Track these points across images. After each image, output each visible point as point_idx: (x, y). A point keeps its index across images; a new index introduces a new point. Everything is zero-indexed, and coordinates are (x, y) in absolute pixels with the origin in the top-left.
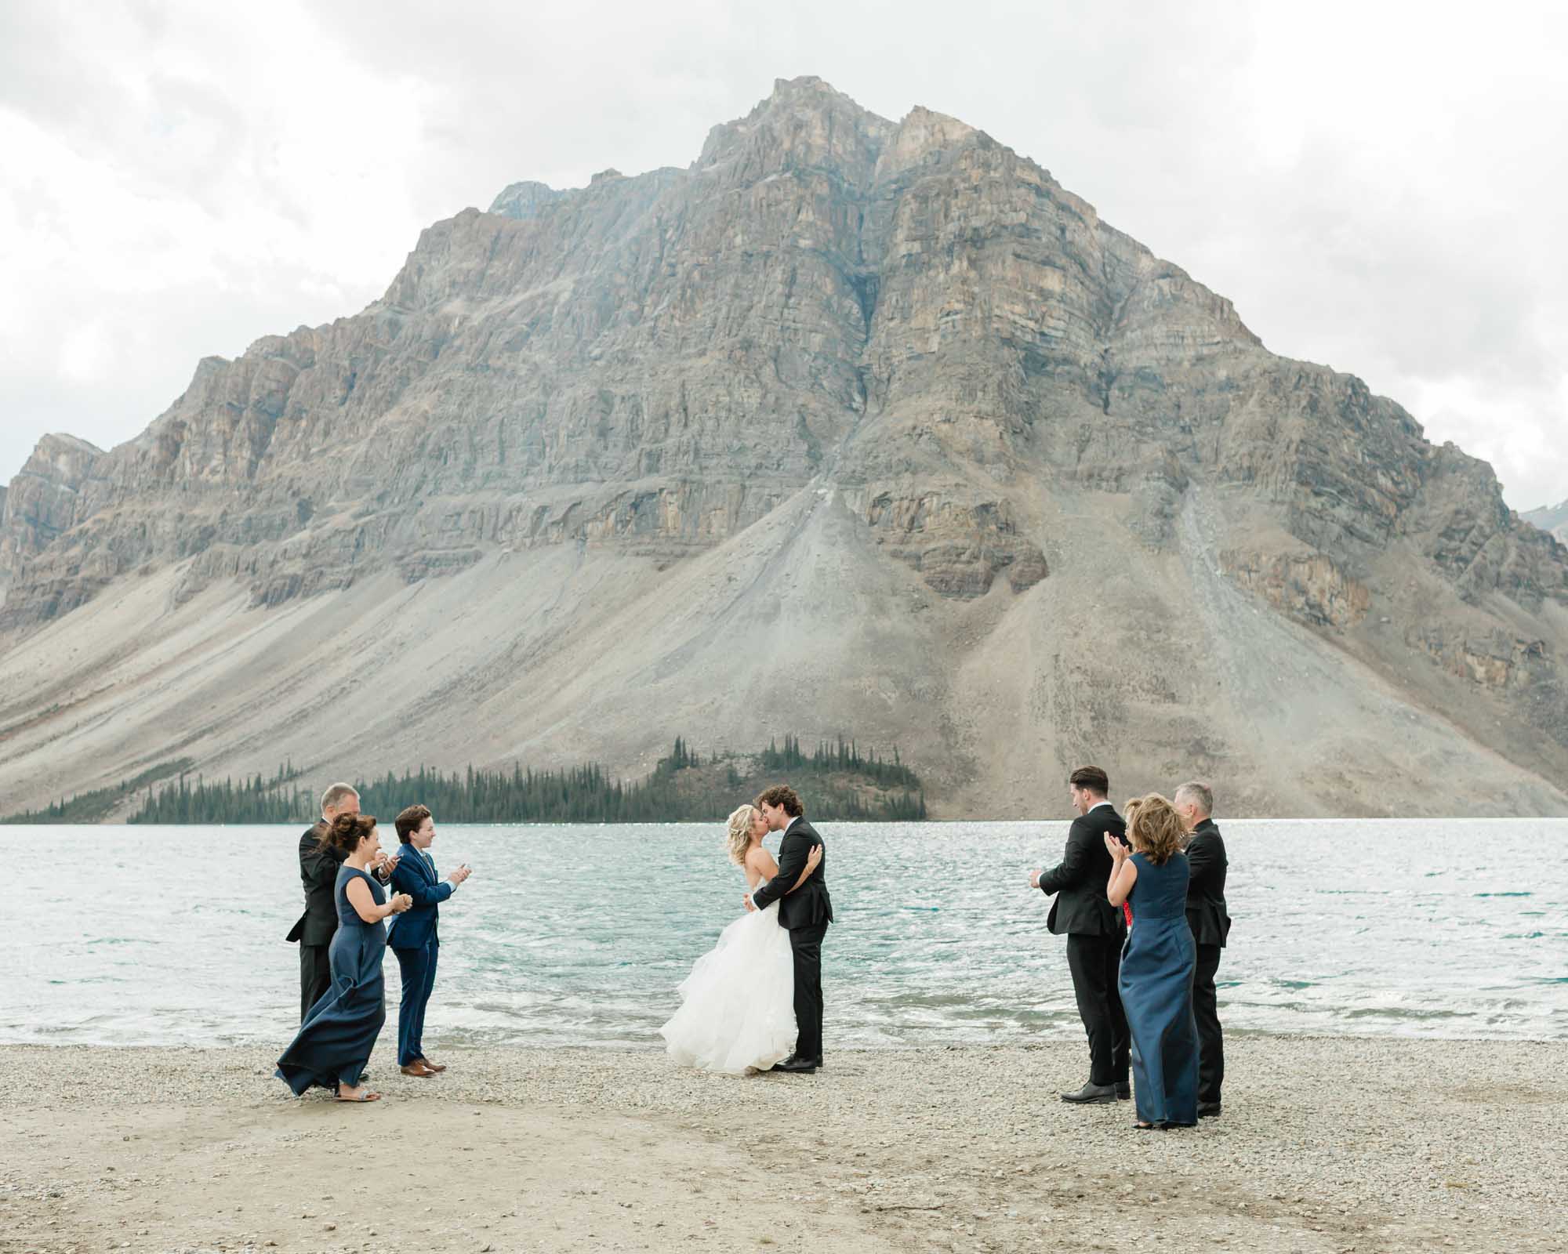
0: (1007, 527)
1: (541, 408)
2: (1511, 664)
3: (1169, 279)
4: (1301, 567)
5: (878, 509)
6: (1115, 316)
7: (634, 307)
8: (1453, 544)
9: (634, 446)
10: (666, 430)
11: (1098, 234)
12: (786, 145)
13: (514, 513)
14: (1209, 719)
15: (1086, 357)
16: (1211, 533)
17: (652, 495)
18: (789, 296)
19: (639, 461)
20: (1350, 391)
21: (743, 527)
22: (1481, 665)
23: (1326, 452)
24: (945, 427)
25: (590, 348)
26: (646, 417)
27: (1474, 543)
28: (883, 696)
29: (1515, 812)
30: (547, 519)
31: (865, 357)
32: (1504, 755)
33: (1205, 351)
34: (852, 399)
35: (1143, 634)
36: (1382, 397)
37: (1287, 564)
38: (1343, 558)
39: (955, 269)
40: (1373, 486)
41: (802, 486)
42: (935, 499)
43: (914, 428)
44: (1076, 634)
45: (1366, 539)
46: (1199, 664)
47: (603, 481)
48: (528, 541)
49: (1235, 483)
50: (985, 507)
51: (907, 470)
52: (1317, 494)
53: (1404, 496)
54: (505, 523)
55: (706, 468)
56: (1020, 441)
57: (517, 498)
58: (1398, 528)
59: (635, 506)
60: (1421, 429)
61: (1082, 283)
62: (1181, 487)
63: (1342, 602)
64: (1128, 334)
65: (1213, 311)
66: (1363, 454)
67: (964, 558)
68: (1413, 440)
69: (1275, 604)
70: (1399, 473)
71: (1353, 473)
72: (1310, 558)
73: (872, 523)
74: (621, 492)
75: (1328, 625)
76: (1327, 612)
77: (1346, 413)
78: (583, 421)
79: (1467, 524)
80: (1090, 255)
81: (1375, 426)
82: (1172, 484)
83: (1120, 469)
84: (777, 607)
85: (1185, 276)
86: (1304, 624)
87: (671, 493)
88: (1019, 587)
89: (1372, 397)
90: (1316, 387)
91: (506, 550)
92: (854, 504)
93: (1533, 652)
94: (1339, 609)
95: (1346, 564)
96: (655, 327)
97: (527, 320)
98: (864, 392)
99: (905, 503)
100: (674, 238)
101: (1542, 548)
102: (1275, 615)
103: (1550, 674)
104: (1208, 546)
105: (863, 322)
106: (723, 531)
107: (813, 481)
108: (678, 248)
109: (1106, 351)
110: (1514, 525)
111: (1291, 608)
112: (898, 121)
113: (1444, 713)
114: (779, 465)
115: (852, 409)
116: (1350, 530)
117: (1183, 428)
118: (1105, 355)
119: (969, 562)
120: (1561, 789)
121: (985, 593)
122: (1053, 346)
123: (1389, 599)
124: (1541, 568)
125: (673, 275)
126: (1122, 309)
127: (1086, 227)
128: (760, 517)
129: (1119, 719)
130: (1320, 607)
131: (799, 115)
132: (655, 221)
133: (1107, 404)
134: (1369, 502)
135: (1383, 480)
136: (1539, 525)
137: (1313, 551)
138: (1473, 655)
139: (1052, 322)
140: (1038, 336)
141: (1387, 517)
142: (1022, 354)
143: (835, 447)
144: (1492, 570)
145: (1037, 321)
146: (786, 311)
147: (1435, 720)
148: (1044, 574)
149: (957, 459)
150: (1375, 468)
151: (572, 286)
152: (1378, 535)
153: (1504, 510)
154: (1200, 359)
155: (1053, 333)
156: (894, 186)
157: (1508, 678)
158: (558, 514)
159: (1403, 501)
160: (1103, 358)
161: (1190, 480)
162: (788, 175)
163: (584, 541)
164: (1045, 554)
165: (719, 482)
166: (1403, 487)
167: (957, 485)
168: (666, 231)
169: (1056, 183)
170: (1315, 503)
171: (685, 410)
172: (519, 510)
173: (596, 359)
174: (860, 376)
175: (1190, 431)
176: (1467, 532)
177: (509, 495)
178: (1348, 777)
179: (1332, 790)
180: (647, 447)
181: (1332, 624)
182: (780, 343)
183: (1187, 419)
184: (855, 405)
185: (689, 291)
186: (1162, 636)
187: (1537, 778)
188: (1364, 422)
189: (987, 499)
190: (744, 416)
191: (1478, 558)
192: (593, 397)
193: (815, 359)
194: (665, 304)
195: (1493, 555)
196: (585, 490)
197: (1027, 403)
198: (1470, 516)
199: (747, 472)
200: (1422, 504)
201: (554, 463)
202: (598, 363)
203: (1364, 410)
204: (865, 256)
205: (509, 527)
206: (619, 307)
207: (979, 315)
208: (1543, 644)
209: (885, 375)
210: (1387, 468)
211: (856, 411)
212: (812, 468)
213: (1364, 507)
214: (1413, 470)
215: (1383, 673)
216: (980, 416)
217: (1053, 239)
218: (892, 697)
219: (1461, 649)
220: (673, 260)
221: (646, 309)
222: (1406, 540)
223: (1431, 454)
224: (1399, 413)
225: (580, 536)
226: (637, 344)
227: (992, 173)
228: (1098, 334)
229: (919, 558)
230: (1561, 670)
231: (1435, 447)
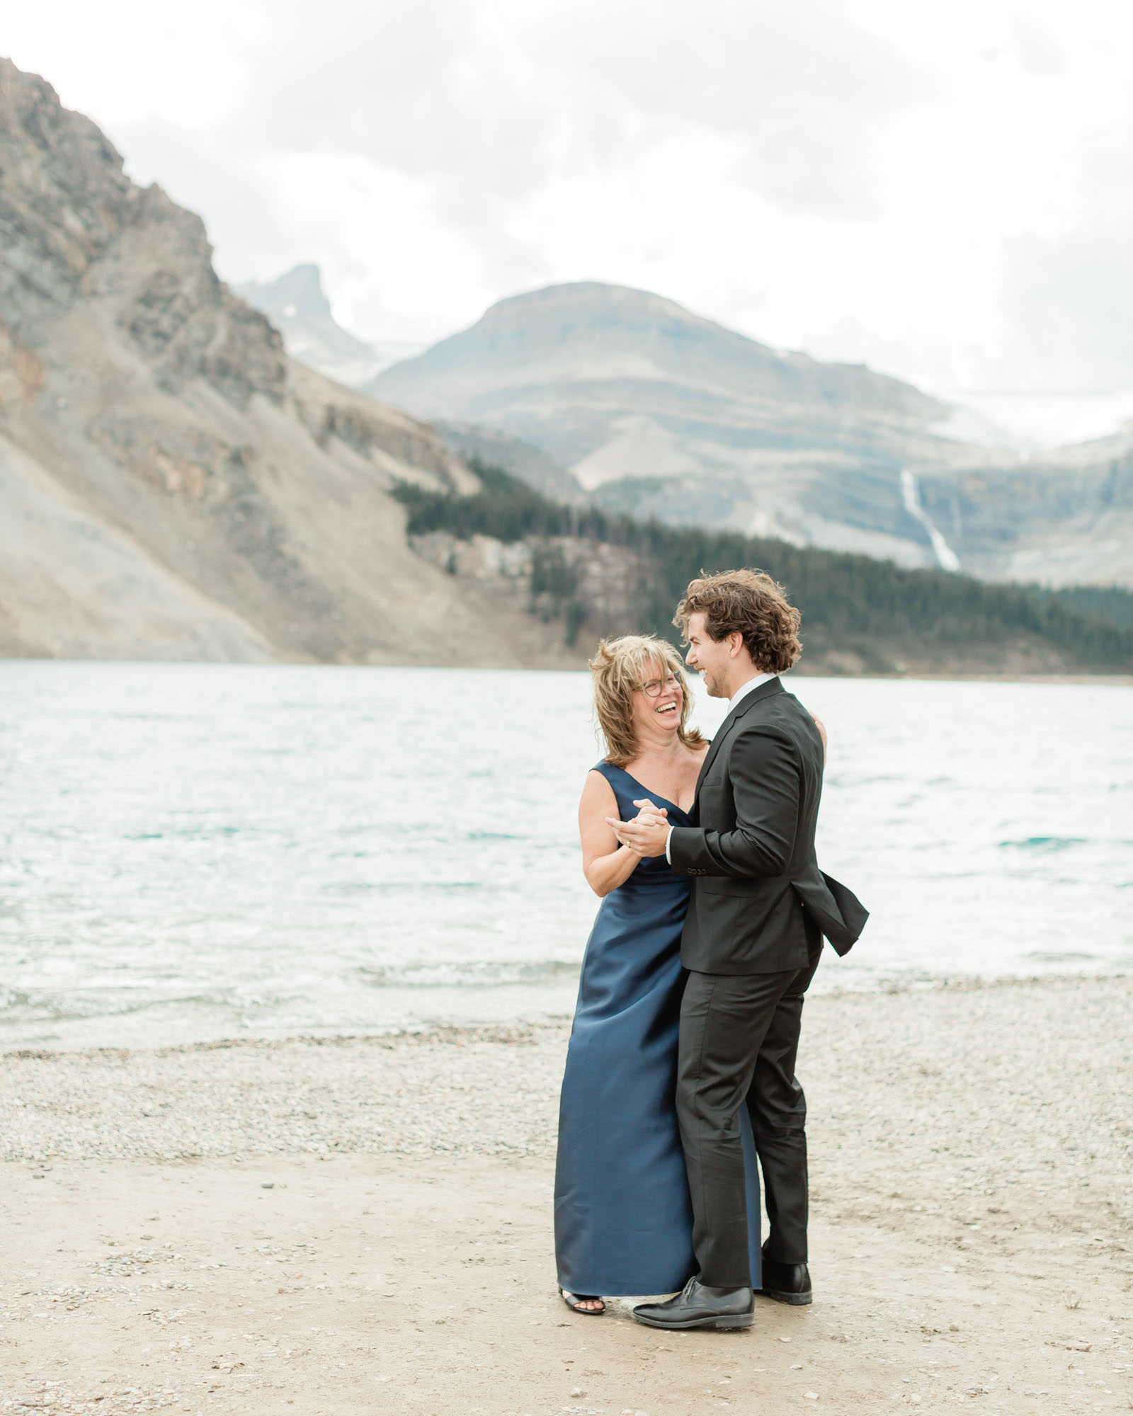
2: (209, 473)
8: (152, 314)
22: (175, 470)
27: (177, 317)
29: (204, 657)
36: (76, 113)
38: (15, 319)
40: (59, 226)
45: (44, 295)
53: (98, 245)
58: (85, 285)
60: (121, 160)
66: (49, 182)
68: (112, 172)
70: (93, 215)
71: (33, 206)
77: (30, 122)
79: (169, 291)
89: (65, 111)
93: (237, 459)
95: (18, 326)
101: (255, 331)
103: (253, 488)
110: (224, 299)
113: (127, 529)
116: (25, 281)
123: (69, 377)
124: (253, 355)
134: (53, 246)
138: (167, 458)
141: (74, 270)
144: (195, 354)
147: (115, 535)
150: (61, 203)
152: (62, 292)
153: (215, 280)
157: (206, 491)
159: (97, 250)
166: (95, 232)
176: (170, 300)
187: (231, 615)
188: (52, 138)
191: (180, 337)
195: (198, 334)
198: (174, 280)
200: (117, 257)
203: (54, 126)
208: (249, 450)
210: (79, 204)
213: (46, 252)
214: (110, 211)
215: (55, 471)
219: (154, 448)
222: (95, 303)
223: (132, 196)
224: (97, 135)
230: (266, 485)
231: (136, 187)
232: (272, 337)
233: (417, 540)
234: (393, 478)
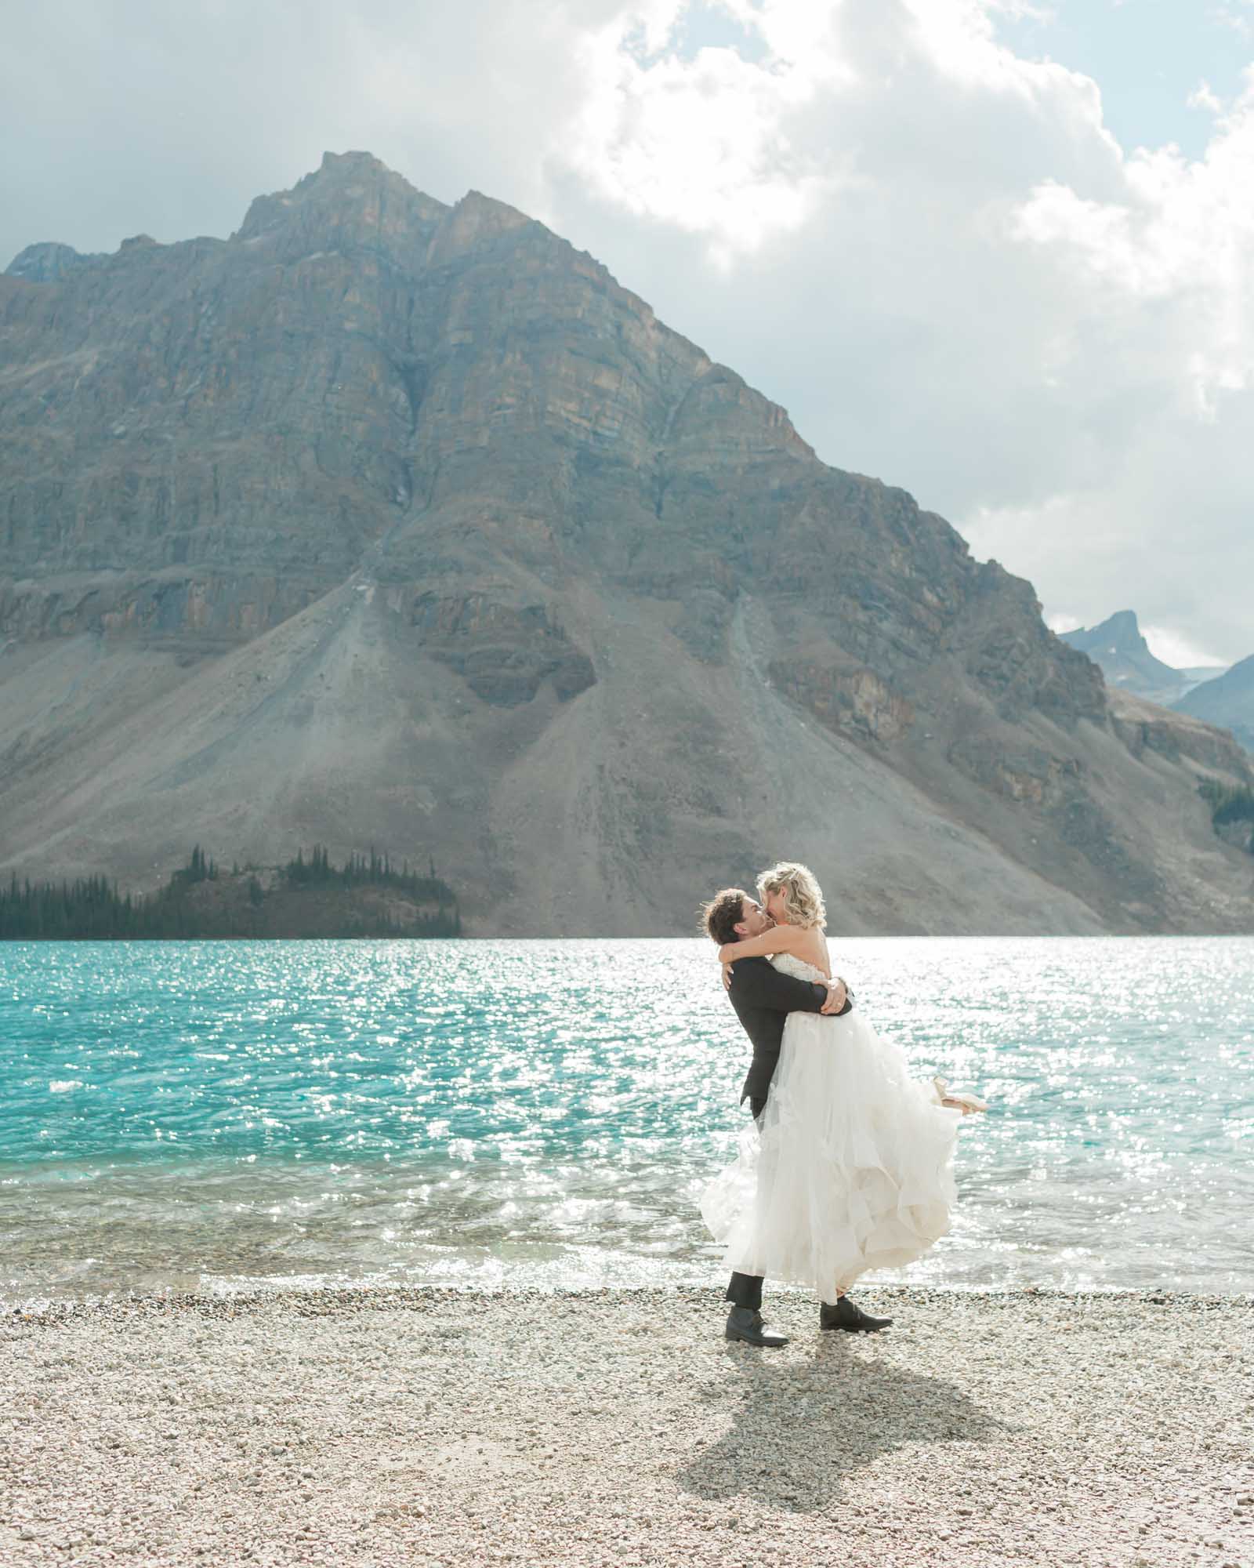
0: (557, 632)
1: (57, 486)
2: (1046, 783)
3: (724, 385)
4: (848, 681)
5: (420, 609)
6: (670, 418)
7: (162, 383)
8: (995, 662)
9: (160, 533)
10: (196, 517)
11: (654, 334)
12: (334, 221)
13: (22, 601)
14: (753, 833)
15: (637, 460)
16: (761, 643)
17: (178, 585)
18: (332, 381)
19: (164, 549)
20: (899, 505)
21: (277, 623)
22: (1017, 781)
23: (874, 566)
24: (494, 525)
25: (114, 424)
26: (173, 502)
27: (1014, 662)
28: (420, 806)
29: (1049, 930)
30: (59, 607)
31: (412, 448)
32: (1036, 871)
33: (759, 459)
34: (396, 492)
35: (689, 745)
36: (929, 513)
37: (835, 678)
38: (887, 672)
39: (508, 361)
40: (919, 601)
41: (341, 582)
42: (481, 600)
43: (461, 525)
44: (622, 745)
45: (911, 654)
46: (745, 776)
47: (123, 570)
48: (37, 632)
49: (785, 594)
50: (533, 610)
51: (451, 569)
52: (866, 608)
53: (948, 613)
54: (12, 611)
55: (238, 559)
56: (571, 542)
57: (25, 585)
58: (943, 645)
59: (158, 597)
61: (637, 384)
62: (733, 596)
63: (888, 718)
64: (683, 438)
65: (767, 420)
66: (911, 569)
67: (509, 662)
68: (960, 558)
69: (821, 716)
70: (945, 590)
71: (900, 588)
72: (858, 672)
73: (414, 623)
74: (144, 581)
75: (873, 740)
76: (873, 726)
77: (894, 527)
78: (103, 504)
79: (1006, 642)
80: (646, 355)
81: (923, 541)
82: (723, 593)
83: (671, 575)
84: (309, 709)
85: (740, 382)
86: (850, 738)
87: (198, 584)
88: (565, 694)
89: (922, 512)
90: (866, 501)
91: (12, 641)
92: (395, 604)
93: (1067, 770)
94: (884, 723)
95: (891, 680)
96: (186, 406)
97: (44, 392)
98: (409, 486)
99: (450, 603)
100: (210, 313)
101: (1078, 668)
102: (822, 728)
103: (1083, 792)
104: (757, 657)
105: (410, 413)
106: (255, 626)
107: (352, 577)
108: (214, 323)
109: (660, 454)
110: (1052, 645)
111: (838, 722)
112: (452, 204)
113: (982, 831)
114: (317, 559)
115: (395, 502)
116: (896, 644)
117: (735, 536)
118: (659, 458)
119: (514, 667)
120: (1091, 906)
121: (529, 700)
122: (606, 446)
123: (933, 715)
124: (1076, 688)
125: (207, 351)
126: (678, 413)
127: (643, 327)
128: (295, 612)
129: (662, 833)
130: (867, 723)
131: (348, 192)
132: (189, 294)
133: (659, 508)
134: (916, 617)
135: (930, 597)
136: (1075, 646)
137: (859, 664)
138: (1012, 772)
139: (606, 422)
140: (591, 436)
141: (933, 633)
142: (574, 453)
143: (378, 542)
144: (1030, 689)
145: (590, 420)
146: (329, 396)
147: (973, 836)
148: (592, 682)
149: (505, 560)
150: (922, 584)
151: (96, 358)
152: (924, 650)
153: (1043, 631)
154: (753, 467)
155: (607, 433)
156: (446, 273)
157: (1044, 797)
158: (72, 604)
159: (948, 617)
160: (656, 460)
161: (741, 590)
162: (334, 253)
163: (101, 634)
164: (593, 662)
165: (251, 574)
166: (948, 603)
167: (504, 587)
168: (201, 304)
169: (614, 280)
170: (862, 616)
171: (216, 496)
172: (28, 596)
173: (121, 437)
174: (405, 467)
175: (742, 541)
176: (1009, 650)
177: (17, 580)
178: (889, 894)
179: (874, 908)
180: (175, 534)
181: (877, 739)
182: (321, 430)
183: (740, 528)
184: (399, 499)
185: (224, 371)
186: (710, 748)
187: (1069, 897)
188: (911, 537)
189: (536, 602)
190: (281, 505)
191: (1017, 678)
192: (115, 478)
193: (359, 448)
194: (198, 383)
195: (1032, 674)
196: (105, 578)
197: (579, 504)
198: (1011, 634)
199: (282, 565)
200: (966, 621)
201: (69, 547)
202: (123, 442)
203: (913, 524)
204: (414, 343)
205: (16, 615)
206: (147, 384)
207: (531, 410)
208: (1078, 763)
209: (433, 470)
210: (933, 584)
211: (401, 505)
212: (351, 563)
213: (911, 622)
214: (958, 587)
215: (925, 789)
216: (531, 515)
217: (608, 336)
218: (429, 806)
219: (1000, 765)
220: (208, 336)
221: (178, 386)
222: (950, 657)
223: (975, 572)
224: (946, 529)
225: (98, 628)
226: (167, 423)
227: (548, 266)
228: (652, 437)
229: (462, 662)
230: (1093, 789)
231: (978, 564)
232: (1093, 672)
233: (1222, 828)
234: (1199, 778)
